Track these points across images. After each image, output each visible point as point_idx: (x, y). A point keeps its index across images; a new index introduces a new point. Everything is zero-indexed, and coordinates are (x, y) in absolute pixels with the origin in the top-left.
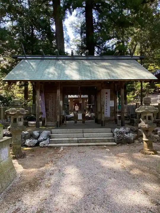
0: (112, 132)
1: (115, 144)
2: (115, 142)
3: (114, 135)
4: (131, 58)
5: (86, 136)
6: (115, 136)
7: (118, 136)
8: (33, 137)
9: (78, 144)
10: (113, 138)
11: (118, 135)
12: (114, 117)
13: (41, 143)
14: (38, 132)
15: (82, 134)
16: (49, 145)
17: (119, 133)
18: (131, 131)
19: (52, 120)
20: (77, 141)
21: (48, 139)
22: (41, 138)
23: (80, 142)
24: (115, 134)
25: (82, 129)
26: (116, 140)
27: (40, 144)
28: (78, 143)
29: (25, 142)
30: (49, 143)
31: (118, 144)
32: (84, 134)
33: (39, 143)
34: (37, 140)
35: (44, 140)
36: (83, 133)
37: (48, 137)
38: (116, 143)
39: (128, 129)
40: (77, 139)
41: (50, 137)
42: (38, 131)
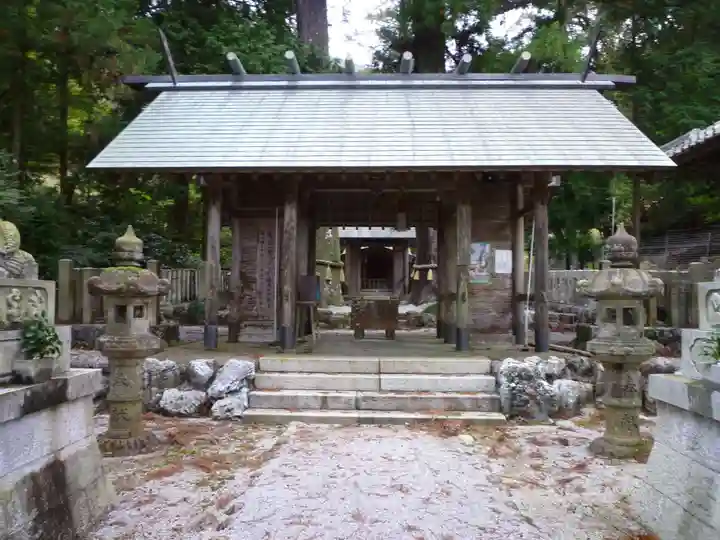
0: (492, 372)
1: (503, 417)
2: (501, 410)
3: (498, 384)
4: (580, 83)
5: (389, 387)
6: (504, 389)
7: (514, 388)
8: (189, 381)
9: (355, 414)
10: (495, 396)
11: (513, 385)
12: (510, 316)
13: (216, 406)
14: (208, 364)
15: (377, 377)
16: (246, 413)
17: (519, 376)
18: (569, 371)
19: (265, 323)
20: (353, 402)
21: (245, 390)
22: (218, 386)
23: (363, 405)
24: (503, 380)
25: (377, 360)
26: (505, 404)
27: (213, 408)
28: (358, 408)
29: (160, 398)
30: (246, 404)
31: (511, 417)
32: (383, 376)
33: (212, 405)
34: (204, 394)
35: (231, 392)
36: (380, 373)
37: (245, 383)
38: (505, 414)
39: (555, 362)
40: (352, 395)
41: (251, 383)
42: (211, 361)
